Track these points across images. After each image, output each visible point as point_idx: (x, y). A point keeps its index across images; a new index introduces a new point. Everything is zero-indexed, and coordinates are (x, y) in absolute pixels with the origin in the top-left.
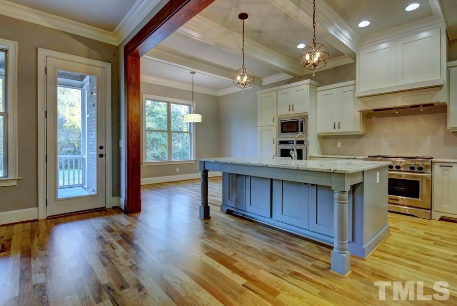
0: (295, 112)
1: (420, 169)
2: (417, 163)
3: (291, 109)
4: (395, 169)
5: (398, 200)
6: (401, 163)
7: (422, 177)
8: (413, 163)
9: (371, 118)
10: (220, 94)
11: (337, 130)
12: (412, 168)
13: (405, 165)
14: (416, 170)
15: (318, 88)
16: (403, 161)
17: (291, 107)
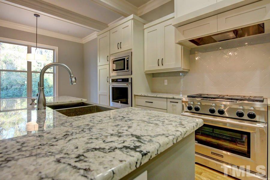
0: (122, 50)
1: (252, 116)
2: (246, 108)
3: (119, 47)
4: (217, 113)
5: (222, 156)
6: (225, 106)
7: (254, 128)
8: (241, 108)
9: (194, 53)
10: (84, 41)
11: (161, 67)
12: (240, 115)
13: (231, 110)
14: (246, 117)
15: (145, 25)
16: (228, 103)
17: (119, 45)
